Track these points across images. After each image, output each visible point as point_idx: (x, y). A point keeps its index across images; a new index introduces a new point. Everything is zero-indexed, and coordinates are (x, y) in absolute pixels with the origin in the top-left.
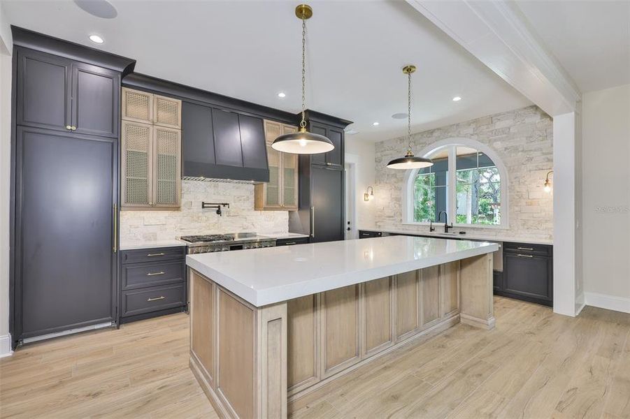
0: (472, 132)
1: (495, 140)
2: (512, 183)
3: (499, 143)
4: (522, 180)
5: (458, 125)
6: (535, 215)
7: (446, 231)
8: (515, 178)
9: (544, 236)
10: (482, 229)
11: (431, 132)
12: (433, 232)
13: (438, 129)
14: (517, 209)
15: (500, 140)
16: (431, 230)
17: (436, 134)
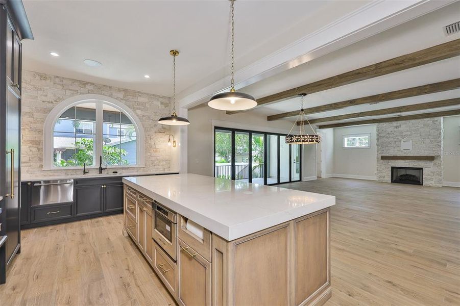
0: (122, 97)
1: (138, 109)
2: (146, 138)
3: (140, 111)
4: (152, 138)
5: (110, 87)
6: (158, 158)
7: (101, 172)
8: (148, 135)
9: (161, 169)
10: (129, 168)
11: (85, 84)
12: (86, 175)
13: (91, 83)
14: (149, 154)
15: (140, 109)
16: (85, 173)
17: (89, 87)
